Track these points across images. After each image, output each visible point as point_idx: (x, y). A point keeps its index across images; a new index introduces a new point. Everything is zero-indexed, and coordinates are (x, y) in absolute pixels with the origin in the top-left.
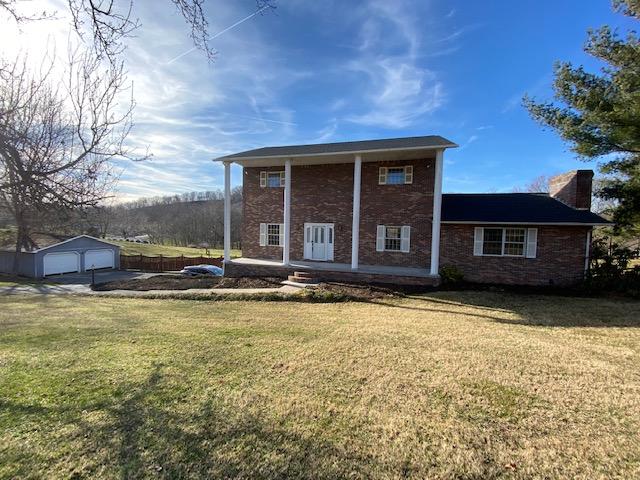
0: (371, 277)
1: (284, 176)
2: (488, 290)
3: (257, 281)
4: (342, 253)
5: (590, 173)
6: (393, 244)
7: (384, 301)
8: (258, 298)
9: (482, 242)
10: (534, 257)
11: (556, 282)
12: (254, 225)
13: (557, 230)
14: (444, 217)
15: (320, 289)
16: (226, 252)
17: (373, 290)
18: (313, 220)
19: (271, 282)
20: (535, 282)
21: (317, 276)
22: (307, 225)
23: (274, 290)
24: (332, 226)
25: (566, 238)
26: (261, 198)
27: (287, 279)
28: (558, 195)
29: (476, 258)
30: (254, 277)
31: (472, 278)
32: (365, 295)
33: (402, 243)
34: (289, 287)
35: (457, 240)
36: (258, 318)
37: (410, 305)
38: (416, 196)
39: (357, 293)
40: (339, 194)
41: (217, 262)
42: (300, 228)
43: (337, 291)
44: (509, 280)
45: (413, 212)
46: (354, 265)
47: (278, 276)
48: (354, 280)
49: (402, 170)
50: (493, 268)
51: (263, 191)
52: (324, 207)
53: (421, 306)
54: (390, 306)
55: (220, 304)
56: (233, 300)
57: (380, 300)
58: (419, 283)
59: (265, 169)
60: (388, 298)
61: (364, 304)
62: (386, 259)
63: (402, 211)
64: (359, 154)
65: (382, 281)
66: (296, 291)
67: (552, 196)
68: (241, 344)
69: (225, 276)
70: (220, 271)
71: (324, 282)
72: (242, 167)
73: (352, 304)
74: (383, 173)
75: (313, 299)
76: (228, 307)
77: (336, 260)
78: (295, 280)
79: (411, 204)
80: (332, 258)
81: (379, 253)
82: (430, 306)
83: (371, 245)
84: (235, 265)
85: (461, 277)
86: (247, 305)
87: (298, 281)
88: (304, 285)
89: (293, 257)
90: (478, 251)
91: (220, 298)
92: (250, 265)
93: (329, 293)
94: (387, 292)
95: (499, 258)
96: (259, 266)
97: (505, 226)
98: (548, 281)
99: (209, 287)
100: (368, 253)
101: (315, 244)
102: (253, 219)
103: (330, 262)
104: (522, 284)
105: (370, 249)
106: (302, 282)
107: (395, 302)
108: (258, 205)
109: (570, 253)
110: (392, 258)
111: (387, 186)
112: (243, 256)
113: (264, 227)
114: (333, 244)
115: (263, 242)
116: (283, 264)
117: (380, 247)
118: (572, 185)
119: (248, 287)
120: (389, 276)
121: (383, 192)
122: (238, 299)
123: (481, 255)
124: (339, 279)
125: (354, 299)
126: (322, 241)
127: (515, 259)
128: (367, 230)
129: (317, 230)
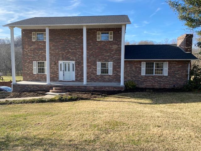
0: (93, 88)
1: (45, 35)
2: (145, 91)
3: (32, 93)
4: (79, 77)
5: (192, 36)
6: (105, 71)
7: (97, 99)
8: (32, 102)
9: (145, 68)
10: (167, 75)
11: (176, 86)
12: (29, 63)
13: (177, 63)
14: (126, 57)
15: (65, 95)
16: (13, 78)
17: (92, 94)
18: (63, 59)
19: (40, 94)
20: (167, 87)
21: (65, 89)
22: (60, 62)
23: (41, 97)
24: (74, 62)
25: (180, 66)
26: (33, 47)
27: (49, 91)
28: (180, 46)
29: (142, 77)
30: (30, 91)
31: (141, 86)
32: (89, 97)
33: (109, 70)
34: (50, 95)
35: (134, 68)
36: (31, 110)
37: (108, 100)
38: (115, 47)
39: (85, 96)
40: (77, 45)
41: (8, 84)
42: (56, 64)
43: (74, 95)
44: (157, 86)
45: (114, 55)
46: (85, 82)
47: (44, 90)
48: (84, 90)
49: (108, 33)
50: (150, 81)
51: (34, 43)
52: (69, 52)
53: (112, 100)
54: (98, 101)
55: (11, 106)
56: (19, 103)
57: (95, 99)
58: (115, 89)
59: (35, 30)
60: (98, 97)
61: (87, 101)
62: (101, 79)
63: (108, 54)
64: (85, 26)
65: (98, 90)
66: (53, 97)
67: (178, 46)
68: (22, 119)
69: (13, 92)
70: (10, 89)
71: (69, 91)
72: (21, 30)
73: (81, 101)
74: (99, 34)
75: (61, 100)
76: (16, 107)
77: (76, 80)
78: (53, 92)
79: (113, 51)
80: (74, 79)
81: (98, 76)
82: (116, 99)
83: (94, 72)
84: (19, 85)
85: (134, 86)
86: (26, 105)
87: (55, 92)
88: (58, 94)
89: (52, 79)
90: (143, 73)
91: (11, 103)
92: (28, 85)
93: (70, 97)
94: (99, 95)
95: (152, 76)
96: (33, 85)
97: (155, 61)
98: (173, 86)
99: (4, 98)
100: (93, 76)
101: (65, 72)
102: (29, 59)
103: (73, 81)
104: (162, 88)
105: (94, 74)
106: (57, 92)
107: (101, 99)
108: (31, 50)
109: (182, 73)
110: (104, 78)
111: (101, 42)
112: (24, 80)
113: (35, 63)
114: (74, 72)
115: (35, 72)
116: (47, 84)
117: (99, 73)
118: (185, 41)
119: (27, 96)
120: (102, 87)
121: (99, 45)
122: (21, 103)
123: (145, 75)
124: (77, 90)
125: (82, 99)
126: (69, 70)
127: (159, 76)
128: (92, 64)
129: (65, 65)
